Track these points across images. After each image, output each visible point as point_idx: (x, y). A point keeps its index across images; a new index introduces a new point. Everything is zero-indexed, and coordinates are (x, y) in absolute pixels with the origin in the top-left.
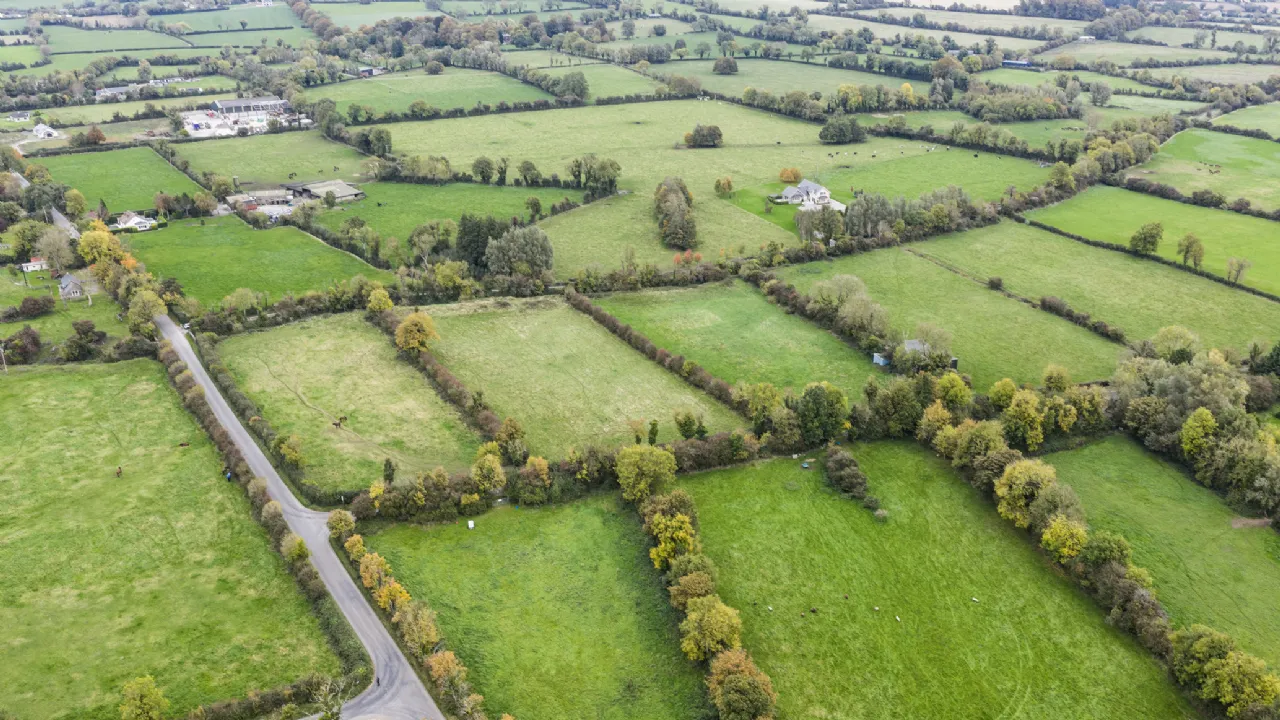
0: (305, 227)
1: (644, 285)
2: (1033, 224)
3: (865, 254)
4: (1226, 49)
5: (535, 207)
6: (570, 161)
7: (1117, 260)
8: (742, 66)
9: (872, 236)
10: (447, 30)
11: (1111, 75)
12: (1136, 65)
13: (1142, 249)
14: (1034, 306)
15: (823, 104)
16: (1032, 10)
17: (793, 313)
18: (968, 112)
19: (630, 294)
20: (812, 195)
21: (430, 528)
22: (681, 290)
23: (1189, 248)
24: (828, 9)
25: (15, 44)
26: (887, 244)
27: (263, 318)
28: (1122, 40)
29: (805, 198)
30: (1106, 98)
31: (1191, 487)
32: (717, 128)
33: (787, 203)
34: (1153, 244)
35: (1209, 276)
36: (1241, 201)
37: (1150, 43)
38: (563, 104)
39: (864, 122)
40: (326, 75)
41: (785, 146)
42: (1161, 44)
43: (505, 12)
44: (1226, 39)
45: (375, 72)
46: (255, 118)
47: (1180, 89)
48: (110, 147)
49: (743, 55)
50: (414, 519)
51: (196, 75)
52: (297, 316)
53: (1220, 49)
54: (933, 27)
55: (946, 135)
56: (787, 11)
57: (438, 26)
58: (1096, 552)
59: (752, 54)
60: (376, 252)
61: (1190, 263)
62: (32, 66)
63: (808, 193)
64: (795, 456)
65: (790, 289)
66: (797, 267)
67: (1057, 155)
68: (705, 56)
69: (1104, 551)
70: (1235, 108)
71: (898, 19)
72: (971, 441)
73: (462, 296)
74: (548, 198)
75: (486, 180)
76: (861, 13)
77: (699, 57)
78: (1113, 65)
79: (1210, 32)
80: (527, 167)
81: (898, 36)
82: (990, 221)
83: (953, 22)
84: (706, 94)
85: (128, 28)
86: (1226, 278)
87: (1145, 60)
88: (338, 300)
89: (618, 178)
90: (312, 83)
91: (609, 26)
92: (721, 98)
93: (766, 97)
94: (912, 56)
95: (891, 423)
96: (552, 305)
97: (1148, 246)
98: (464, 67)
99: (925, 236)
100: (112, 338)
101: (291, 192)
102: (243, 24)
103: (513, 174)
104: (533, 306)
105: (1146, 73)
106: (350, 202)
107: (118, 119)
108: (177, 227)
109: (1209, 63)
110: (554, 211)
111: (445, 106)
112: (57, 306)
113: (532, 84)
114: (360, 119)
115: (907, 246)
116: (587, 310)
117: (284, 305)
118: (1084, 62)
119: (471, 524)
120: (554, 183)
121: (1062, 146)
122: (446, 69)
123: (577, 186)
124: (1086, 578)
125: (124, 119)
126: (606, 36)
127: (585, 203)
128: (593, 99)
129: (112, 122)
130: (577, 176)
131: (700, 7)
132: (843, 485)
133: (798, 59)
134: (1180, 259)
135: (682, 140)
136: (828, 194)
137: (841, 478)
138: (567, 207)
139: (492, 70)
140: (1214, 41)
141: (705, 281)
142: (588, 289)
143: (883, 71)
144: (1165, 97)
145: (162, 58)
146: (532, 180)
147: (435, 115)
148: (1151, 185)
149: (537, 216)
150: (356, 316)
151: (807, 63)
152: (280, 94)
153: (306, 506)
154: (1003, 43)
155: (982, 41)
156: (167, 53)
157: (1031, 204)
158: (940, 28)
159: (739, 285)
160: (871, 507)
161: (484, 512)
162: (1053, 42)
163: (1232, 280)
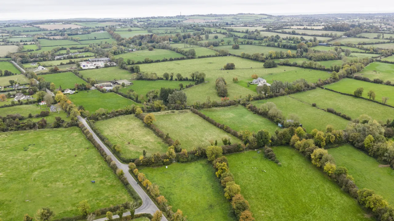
0: (116, 93)
1: (213, 106)
2: (326, 89)
3: (276, 98)
4: (387, 39)
5: (182, 86)
6: (191, 74)
7: (350, 98)
8: (241, 46)
9: (278, 93)
10: (154, 38)
11: (352, 47)
12: (359, 44)
13: (357, 95)
14: (325, 111)
15: (264, 57)
16: (328, 29)
17: (255, 113)
18: (308, 58)
19: (209, 109)
20: (261, 82)
21: (156, 168)
22: (223, 108)
23: (371, 94)
24: (266, 30)
25: (30, 44)
26: (283, 95)
27: (107, 116)
28: (355, 37)
29: (259, 83)
30: (349, 54)
31: (367, 157)
32: (233, 64)
33: (254, 84)
34: (361, 93)
35: (377, 102)
36: (388, 82)
37: (364, 38)
38: (189, 58)
39: (276, 61)
40: (120, 51)
41: (253, 68)
42: (367, 38)
43: (171, 33)
44: (387, 36)
45: (134, 50)
46: (100, 63)
47: (372, 50)
48: (60, 72)
49: (241, 43)
50: (151, 166)
51: (83, 52)
52: (116, 116)
53: (385, 39)
54: (298, 34)
55: (301, 65)
56: (254, 31)
57: (151, 37)
58: (338, 172)
59: (244, 43)
60: (137, 98)
61: (372, 99)
62: (36, 50)
63: (260, 81)
64: (256, 150)
65: (254, 107)
66: (257, 101)
67: (334, 70)
68: (230, 44)
69: (340, 171)
70: (389, 56)
71: (287, 32)
72: (305, 144)
73: (162, 110)
74: (185, 84)
75: (167, 79)
76: (276, 31)
77: (228, 44)
78: (352, 44)
79: (382, 34)
80: (179, 75)
81: (287, 37)
82: (313, 88)
83: (304, 33)
84: (230, 55)
85: (62, 39)
86: (382, 103)
87: (362, 42)
88: (127, 111)
89: (205, 78)
90: (116, 54)
91: (201, 36)
92: (235, 56)
93: (248, 55)
94: (291, 43)
95: (283, 141)
96: (187, 112)
97: (359, 94)
98: (159, 48)
99: (294, 93)
100: (65, 122)
101: (112, 83)
102: (95, 38)
103: (175, 77)
104: (182, 112)
105: (362, 46)
106: (129, 86)
107: (62, 64)
108: (81, 93)
109: (382, 43)
110: (187, 87)
111: (154, 60)
112: (50, 114)
113: (179, 53)
114: (130, 63)
115: (289, 95)
116: (197, 113)
117: (112, 113)
118: (343, 44)
119: (167, 167)
120: (186, 80)
121: (335, 67)
122: (154, 49)
123: (193, 80)
124: (336, 179)
125: (63, 64)
126: (200, 39)
127: (196, 85)
128: (197, 56)
129: (60, 65)
130: (193, 77)
131: (228, 30)
132: (269, 157)
133: (257, 44)
134: (368, 98)
135: (223, 68)
136: (266, 81)
137: (269, 155)
138: (190, 86)
139: (168, 49)
140: (383, 37)
141: (230, 105)
142: (197, 108)
143: (282, 47)
144: (368, 53)
145: (73, 47)
146: (180, 79)
147: (152, 62)
148: (362, 78)
149: (182, 89)
150: (132, 115)
151: (260, 45)
152: (107, 56)
153: (122, 163)
154: (319, 39)
155: (312, 38)
156: (74, 46)
157: (326, 83)
158: (300, 35)
159: (240, 106)
160: (277, 162)
161: (170, 164)
162: (334, 38)
163: (384, 103)
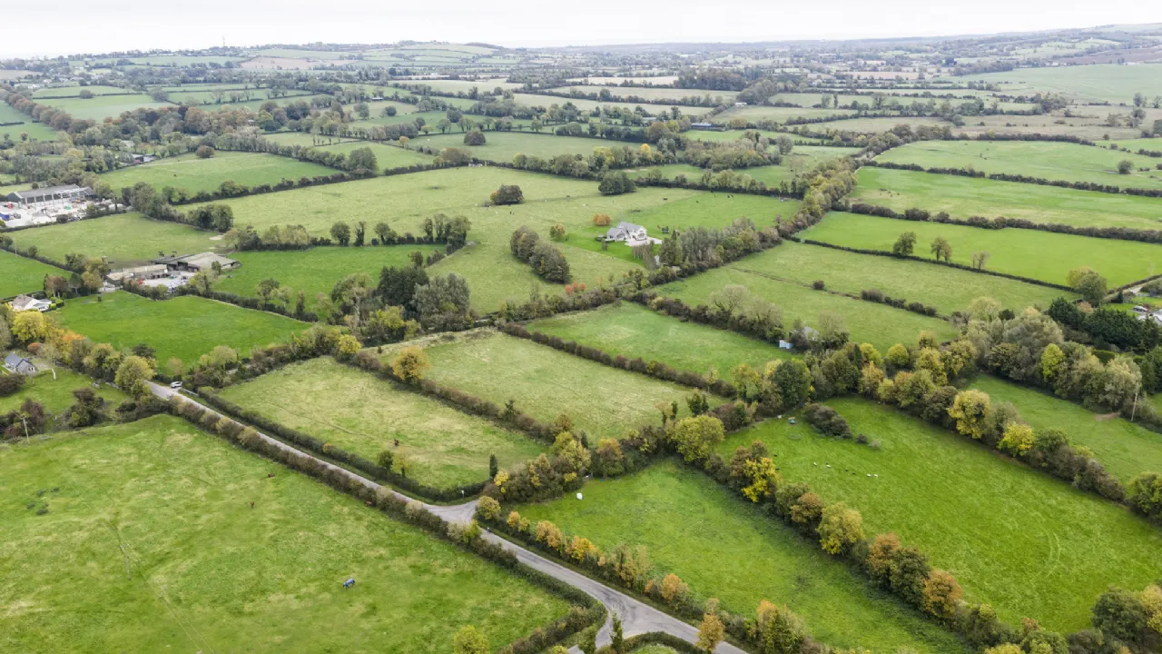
2: (807, 242)
4: (846, 107)
5: (419, 259)
7: (888, 262)
8: (488, 137)
9: (703, 260)
10: (196, 118)
11: (776, 131)
12: (790, 123)
13: (906, 255)
14: (857, 299)
16: (688, 83)
18: (695, 164)
20: (631, 233)
21: (548, 504)
23: (941, 247)
28: (767, 104)
29: (626, 236)
30: (789, 149)
34: (911, 247)
35: (958, 267)
36: (942, 214)
37: (790, 105)
40: (103, 163)
41: (574, 198)
45: (145, 158)
46: (62, 206)
47: (837, 138)
50: (532, 498)
53: (841, 108)
54: (616, 100)
55: (697, 183)
56: (492, 92)
57: (184, 115)
59: (486, 127)
61: (942, 259)
63: (627, 232)
64: (780, 417)
65: (677, 303)
67: (790, 191)
70: (883, 150)
71: (587, 95)
72: (914, 385)
75: (344, 241)
76: (554, 91)
78: (776, 124)
80: (382, 229)
81: (597, 108)
82: (776, 243)
83: (633, 95)
84: (475, 161)
86: (972, 267)
87: (795, 118)
88: (303, 349)
89: (468, 232)
91: (345, 110)
92: (491, 164)
93: (536, 162)
94: (616, 123)
95: (838, 384)
96: (490, 335)
97: (908, 249)
98: (230, 150)
99: (738, 258)
100: (109, 404)
101: (165, 267)
103: (370, 235)
104: (474, 336)
105: (804, 128)
106: (231, 270)
108: (74, 305)
109: (840, 118)
110: (432, 260)
112: (27, 382)
114: (174, 200)
115: (731, 265)
116: (524, 335)
118: (753, 122)
119: (580, 496)
120: (411, 240)
121: (793, 184)
122: (216, 153)
123: (429, 241)
126: (345, 118)
127: (448, 254)
128: (382, 171)
130: (428, 232)
131: (414, 90)
132: (834, 430)
133: (529, 130)
134: (933, 257)
135: (488, 200)
136: (643, 232)
137: (831, 425)
138: (438, 257)
140: (836, 102)
141: (599, 304)
143: (604, 136)
144: (828, 145)
147: (244, 192)
148: (872, 208)
150: (327, 360)
151: (537, 133)
153: (430, 504)
154: (685, 111)
155: (668, 110)
157: (798, 228)
158: (627, 101)
159: (628, 305)
160: (863, 442)
161: (581, 487)
162: (718, 108)
163: (976, 267)
